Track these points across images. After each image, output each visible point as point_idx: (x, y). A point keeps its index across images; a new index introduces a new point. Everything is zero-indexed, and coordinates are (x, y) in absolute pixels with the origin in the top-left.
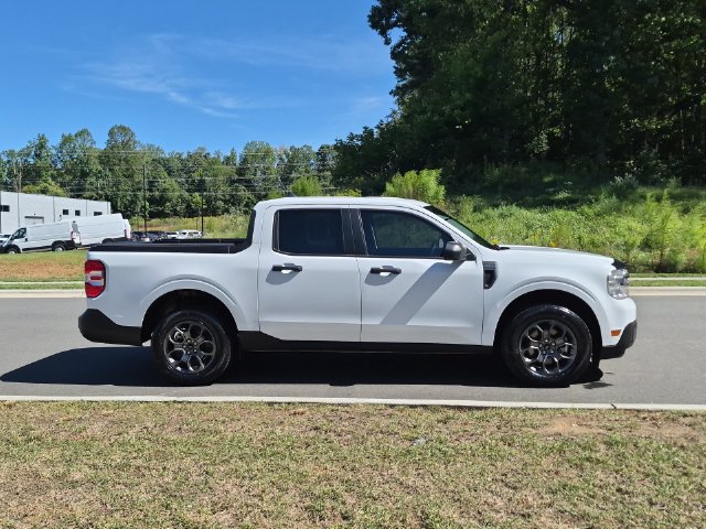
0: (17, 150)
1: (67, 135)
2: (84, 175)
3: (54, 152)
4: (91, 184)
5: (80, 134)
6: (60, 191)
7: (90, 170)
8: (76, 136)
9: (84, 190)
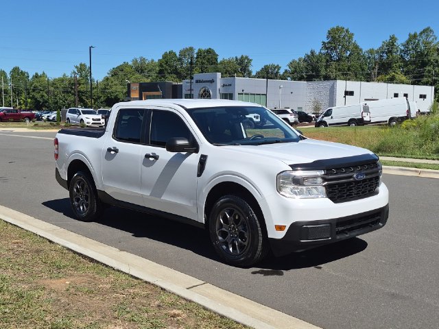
0: (376, 49)
1: (413, 33)
2: (424, 64)
3: (402, 48)
4: (429, 71)
5: (424, 31)
6: (404, 78)
7: (429, 61)
8: (421, 33)
9: (422, 76)
